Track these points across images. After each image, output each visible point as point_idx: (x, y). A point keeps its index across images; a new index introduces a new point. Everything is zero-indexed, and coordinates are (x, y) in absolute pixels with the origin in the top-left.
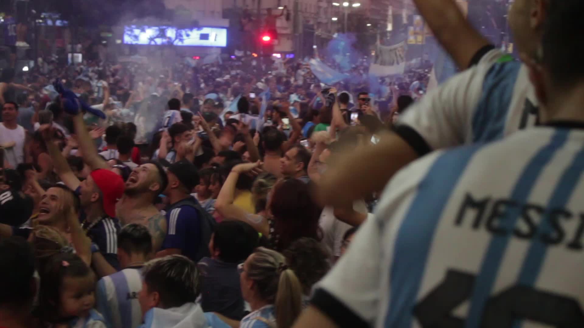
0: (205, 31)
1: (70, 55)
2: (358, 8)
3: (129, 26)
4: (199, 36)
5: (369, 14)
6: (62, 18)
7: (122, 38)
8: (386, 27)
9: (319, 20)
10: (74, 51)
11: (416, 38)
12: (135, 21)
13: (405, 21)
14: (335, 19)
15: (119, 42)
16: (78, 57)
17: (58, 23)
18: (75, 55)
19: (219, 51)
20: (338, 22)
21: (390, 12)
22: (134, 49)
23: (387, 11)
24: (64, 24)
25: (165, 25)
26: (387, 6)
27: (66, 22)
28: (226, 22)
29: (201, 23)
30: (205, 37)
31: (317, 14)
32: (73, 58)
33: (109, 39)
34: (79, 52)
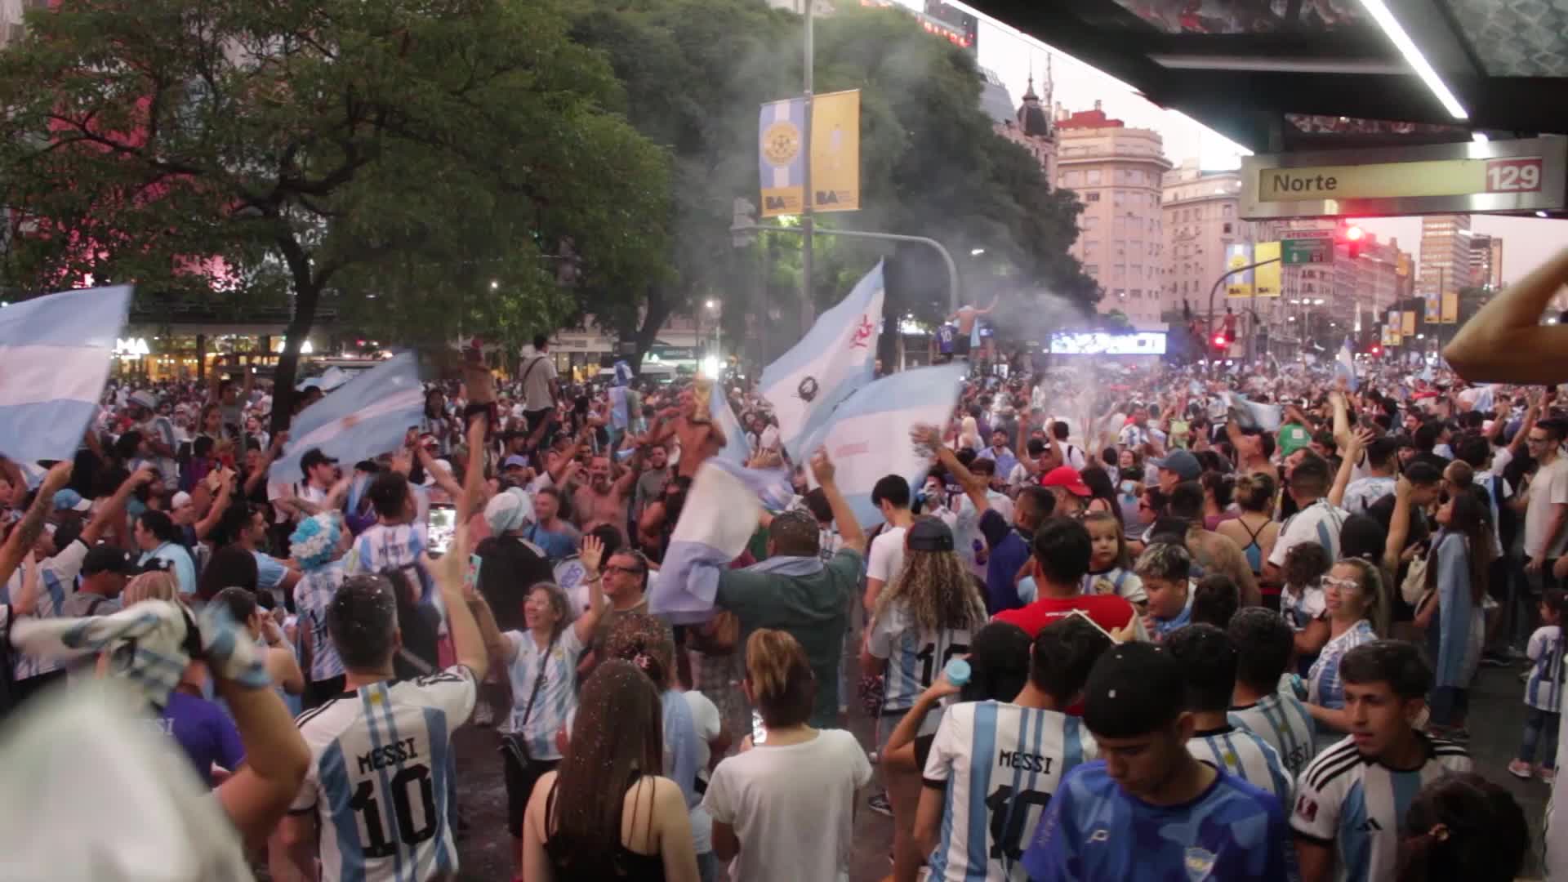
0: (1142, 336)
1: (995, 367)
2: (1320, 306)
3: (1057, 333)
4: (1136, 343)
5: (1332, 313)
7: (1049, 347)
8: (1353, 326)
9: (1273, 321)
10: (999, 362)
11: (1392, 338)
12: (1063, 327)
13: (1377, 319)
14: (1292, 319)
15: (1046, 351)
19: (1157, 359)
20: (1296, 322)
21: (1358, 309)
22: (1063, 359)
23: (1353, 307)
25: (1097, 331)
26: (1354, 302)
28: (1166, 327)
29: (1138, 327)
30: (1142, 343)
31: (1270, 314)
32: (998, 370)
33: (1035, 347)
34: (1004, 363)
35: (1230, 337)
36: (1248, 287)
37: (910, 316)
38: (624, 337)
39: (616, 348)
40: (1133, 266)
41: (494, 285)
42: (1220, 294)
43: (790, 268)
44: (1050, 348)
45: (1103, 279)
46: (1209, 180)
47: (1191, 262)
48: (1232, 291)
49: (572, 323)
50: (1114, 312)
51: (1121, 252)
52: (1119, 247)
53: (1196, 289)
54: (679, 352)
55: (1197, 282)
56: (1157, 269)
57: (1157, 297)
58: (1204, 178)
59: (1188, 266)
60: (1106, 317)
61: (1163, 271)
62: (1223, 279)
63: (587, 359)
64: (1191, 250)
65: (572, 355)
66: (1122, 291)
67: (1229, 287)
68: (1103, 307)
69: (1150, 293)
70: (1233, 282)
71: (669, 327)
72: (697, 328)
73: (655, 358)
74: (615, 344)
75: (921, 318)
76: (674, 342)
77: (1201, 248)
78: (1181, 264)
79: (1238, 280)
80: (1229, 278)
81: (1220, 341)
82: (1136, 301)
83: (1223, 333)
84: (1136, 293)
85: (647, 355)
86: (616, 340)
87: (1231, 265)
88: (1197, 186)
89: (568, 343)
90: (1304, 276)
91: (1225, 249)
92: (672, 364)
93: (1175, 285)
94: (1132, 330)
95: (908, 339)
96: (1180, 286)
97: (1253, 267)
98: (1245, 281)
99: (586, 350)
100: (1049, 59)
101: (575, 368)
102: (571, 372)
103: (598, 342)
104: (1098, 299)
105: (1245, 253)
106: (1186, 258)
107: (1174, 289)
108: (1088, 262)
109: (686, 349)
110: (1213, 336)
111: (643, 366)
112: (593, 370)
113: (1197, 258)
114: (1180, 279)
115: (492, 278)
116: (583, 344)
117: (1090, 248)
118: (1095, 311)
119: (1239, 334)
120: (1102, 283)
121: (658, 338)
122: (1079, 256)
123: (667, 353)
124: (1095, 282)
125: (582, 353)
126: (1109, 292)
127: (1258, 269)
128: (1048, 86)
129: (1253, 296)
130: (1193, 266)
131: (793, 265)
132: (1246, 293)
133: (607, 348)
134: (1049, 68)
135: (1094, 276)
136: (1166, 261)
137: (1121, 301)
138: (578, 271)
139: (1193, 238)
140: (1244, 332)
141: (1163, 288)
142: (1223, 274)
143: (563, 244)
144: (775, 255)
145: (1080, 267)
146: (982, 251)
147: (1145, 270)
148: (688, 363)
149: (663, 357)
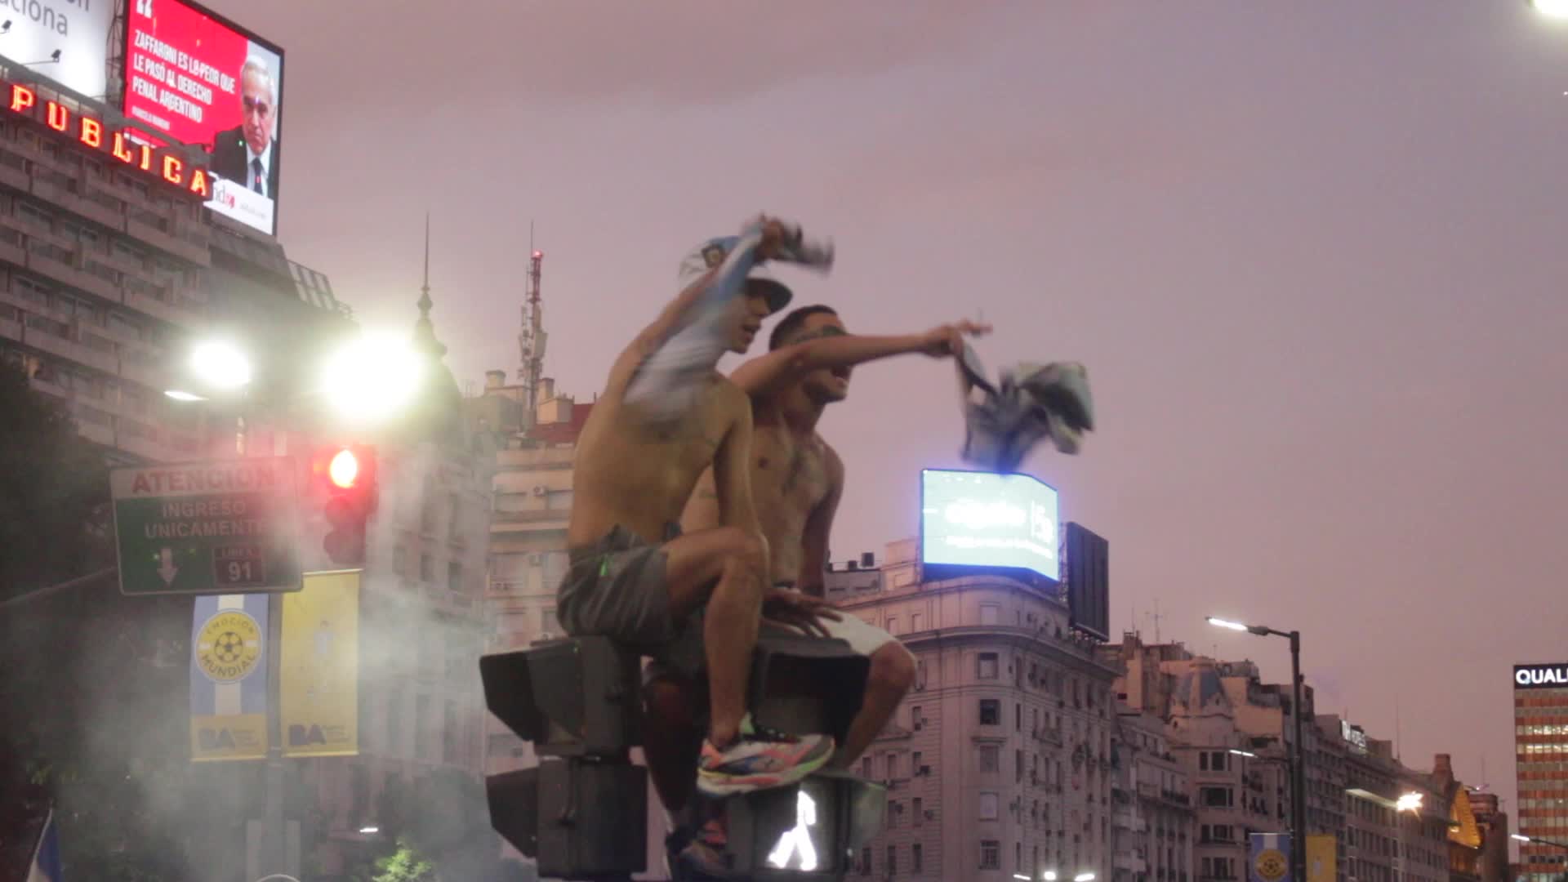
46: (941, 593)
47: (902, 796)
55: (917, 848)
58: (935, 585)
59: (895, 808)
64: (904, 767)
77: (925, 760)
88: (919, 605)
90: (1205, 840)
100: (536, 275)
113: (917, 787)
128: (531, 343)
130: (908, 806)
134: (535, 299)
139: (908, 737)
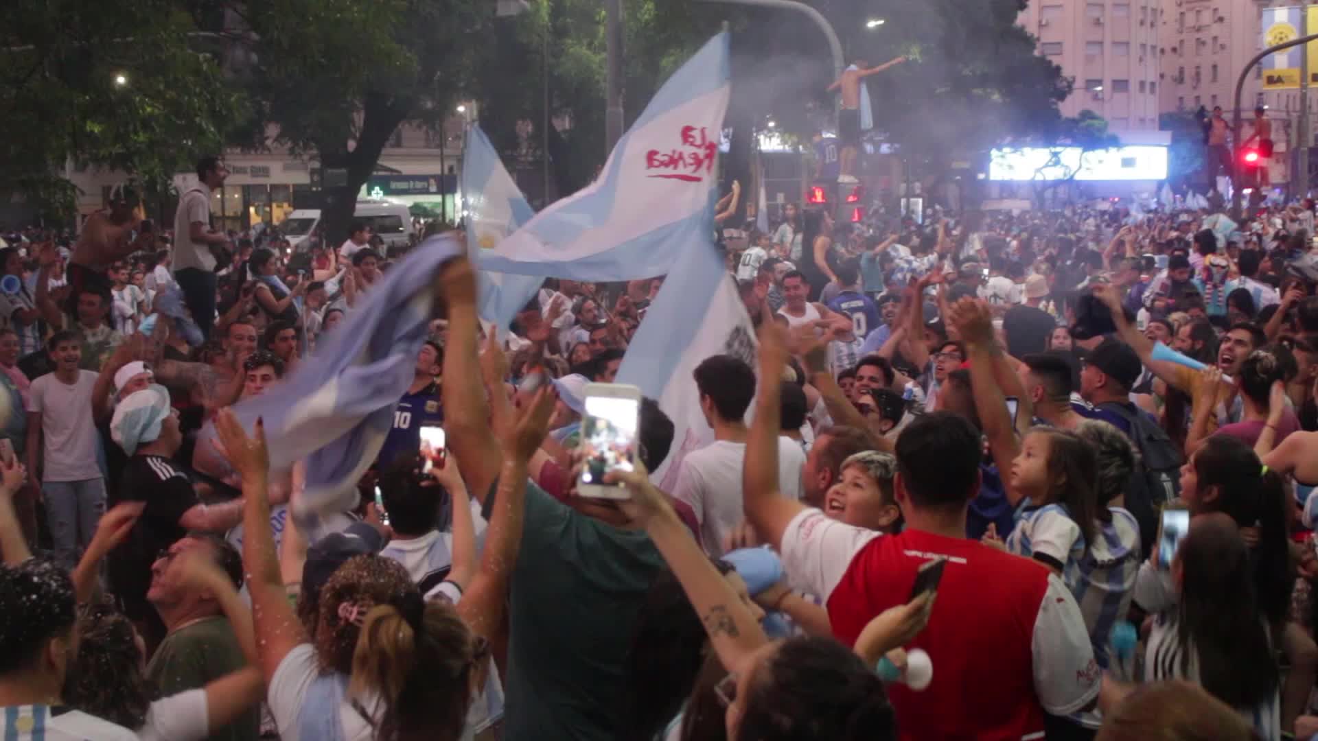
0: (1128, 152)
1: (903, 201)
3: (1000, 149)
4: (1119, 163)
6: (890, 141)
7: (986, 169)
10: (910, 194)
12: (1009, 139)
15: (981, 176)
16: (917, 204)
17: (885, 148)
18: (912, 200)
19: (1155, 188)
22: (1006, 188)
24: (895, 149)
25: (1061, 145)
27: (897, 146)
28: (1166, 136)
29: (1123, 136)
32: (908, 206)
33: (962, 172)
34: (918, 196)
35: (1266, 149)
36: (1296, 72)
37: (771, 124)
38: (328, 160)
39: (316, 178)
40: (1115, 43)
41: (121, 80)
42: (1253, 85)
43: (584, 51)
44: (987, 173)
45: (1071, 66)
48: (1271, 80)
49: (248, 139)
50: (1087, 115)
51: (1097, 22)
52: (1096, 13)
53: (1215, 79)
54: (417, 184)
56: (1154, 47)
57: (1152, 91)
60: (1074, 121)
61: (1162, 51)
62: (1257, 60)
63: (273, 193)
65: (247, 190)
66: (1099, 82)
67: (1266, 73)
68: (1069, 108)
69: (1142, 84)
70: (1272, 65)
71: (398, 144)
72: (441, 146)
73: (377, 194)
74: (313, 172)
75: (785, 129)
76: (407, 168)
78: (1190, 38)
79: (1281, 62)
80: (1264, 60)
81: (1252, 157)
82: (1119, 96)
83: (1256, 146)
84: (1120, 85)
85: (364, 188)
86: (316, 165)
87: (1269, 40)
89: (241, 171)
91: (1260, 16)
92: (406, 202)
93: (1182, 70)
94: (1114, 142)
95: (770, 159)
96: (1189, 73)
97: (1303, 41)
98: (1291, 65)
99: (268, 181)
101: (252, 210)
102: (246, 214)
103: (286, 168)
104: (1062, 96)
105: (1290, 19)
106: (1199, 30)
107: (1180, 80)
108: (1048, 37)
109: (425, 178)
110: (1243, 149)
111: (358, 206)
112: (278, 214)
114: (1188, 61)
115: (119, 68)
116: (265, 172)
117: (1049, 15)
118: (1057, 114)
119: (1280, 147)
120: (1067, 72)
121: (380, 162)
122: (1032, 29)
123: (394, 185)
124: (1058, 69)
125: (264, 186)
126: (1079, 84)
127: (1310, 44)
129: (1304, 87)
131: (590, 45)
132: (1293, 82)
133: (302, 178)
135: (1056, 61)
136: (1166, 35)
137: (1096, 97)
138: (254, 57)
140: (1288, 143)
141: (1162, 76)
142: (1258, 53)
143: (229, 13)
144: (560, 33)
145: (1033, 47)
146: (881, 22)
147: (1135, 51)
148: (431, 200)
149: (388, 192)
